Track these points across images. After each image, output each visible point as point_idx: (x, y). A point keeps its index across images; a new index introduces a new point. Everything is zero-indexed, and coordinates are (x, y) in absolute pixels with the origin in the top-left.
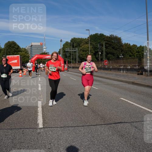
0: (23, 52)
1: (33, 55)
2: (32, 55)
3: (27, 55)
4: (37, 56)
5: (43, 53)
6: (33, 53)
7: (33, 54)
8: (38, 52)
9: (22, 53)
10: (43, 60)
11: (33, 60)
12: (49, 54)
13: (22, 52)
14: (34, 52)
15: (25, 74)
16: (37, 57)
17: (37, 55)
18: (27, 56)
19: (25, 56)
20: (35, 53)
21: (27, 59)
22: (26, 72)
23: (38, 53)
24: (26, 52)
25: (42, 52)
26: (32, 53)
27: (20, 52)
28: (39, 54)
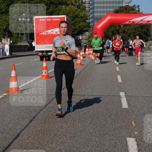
0: (72, 4)
1: (95, 14)
2: (93, 13)
3: (82, 14)
4: (109, 18)
5: (123, 7)
6: (98, 7)
7: (95, 10)
8: (108, 5)
9: (68, 8)
10: (122, 26)
11: (99, 27)
12: (139, 11)
13: (68, 5)
14: (99, 5)
15: (81, 64)
16: (109, 20)
17: (109, 14)
18: (82, 17)
19: (76, 17)
20: (101, 7)
21: (82, 24)
22: (81, 58)
23: (110, 7)
24: (79, 7)
25: (121, 5)
26: (93, 8)
27: (64, 6)
28: (112, 10)
